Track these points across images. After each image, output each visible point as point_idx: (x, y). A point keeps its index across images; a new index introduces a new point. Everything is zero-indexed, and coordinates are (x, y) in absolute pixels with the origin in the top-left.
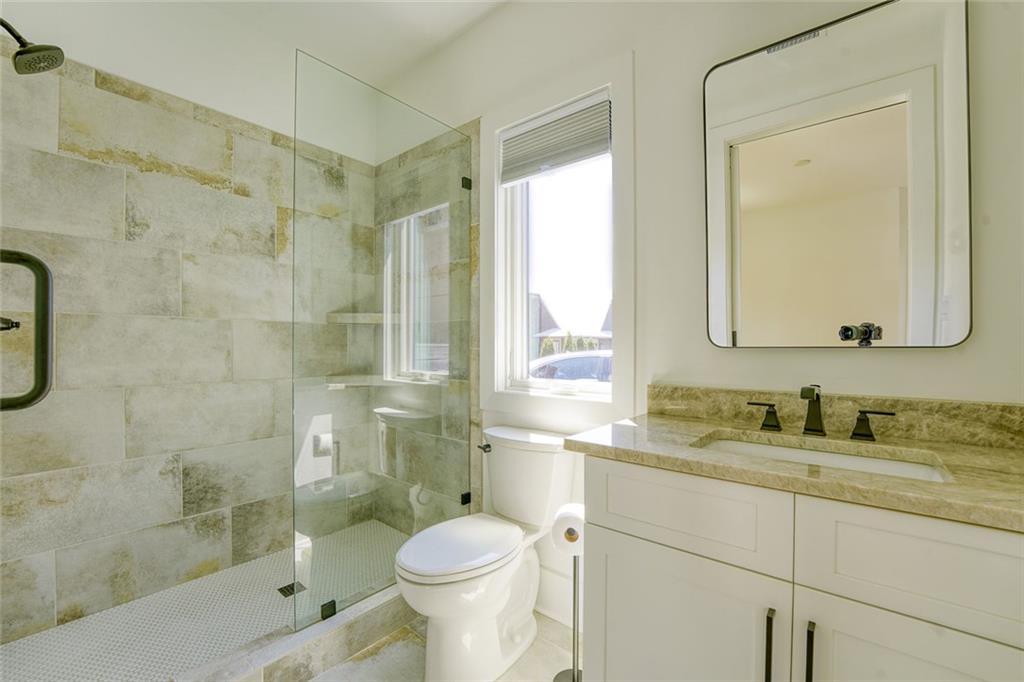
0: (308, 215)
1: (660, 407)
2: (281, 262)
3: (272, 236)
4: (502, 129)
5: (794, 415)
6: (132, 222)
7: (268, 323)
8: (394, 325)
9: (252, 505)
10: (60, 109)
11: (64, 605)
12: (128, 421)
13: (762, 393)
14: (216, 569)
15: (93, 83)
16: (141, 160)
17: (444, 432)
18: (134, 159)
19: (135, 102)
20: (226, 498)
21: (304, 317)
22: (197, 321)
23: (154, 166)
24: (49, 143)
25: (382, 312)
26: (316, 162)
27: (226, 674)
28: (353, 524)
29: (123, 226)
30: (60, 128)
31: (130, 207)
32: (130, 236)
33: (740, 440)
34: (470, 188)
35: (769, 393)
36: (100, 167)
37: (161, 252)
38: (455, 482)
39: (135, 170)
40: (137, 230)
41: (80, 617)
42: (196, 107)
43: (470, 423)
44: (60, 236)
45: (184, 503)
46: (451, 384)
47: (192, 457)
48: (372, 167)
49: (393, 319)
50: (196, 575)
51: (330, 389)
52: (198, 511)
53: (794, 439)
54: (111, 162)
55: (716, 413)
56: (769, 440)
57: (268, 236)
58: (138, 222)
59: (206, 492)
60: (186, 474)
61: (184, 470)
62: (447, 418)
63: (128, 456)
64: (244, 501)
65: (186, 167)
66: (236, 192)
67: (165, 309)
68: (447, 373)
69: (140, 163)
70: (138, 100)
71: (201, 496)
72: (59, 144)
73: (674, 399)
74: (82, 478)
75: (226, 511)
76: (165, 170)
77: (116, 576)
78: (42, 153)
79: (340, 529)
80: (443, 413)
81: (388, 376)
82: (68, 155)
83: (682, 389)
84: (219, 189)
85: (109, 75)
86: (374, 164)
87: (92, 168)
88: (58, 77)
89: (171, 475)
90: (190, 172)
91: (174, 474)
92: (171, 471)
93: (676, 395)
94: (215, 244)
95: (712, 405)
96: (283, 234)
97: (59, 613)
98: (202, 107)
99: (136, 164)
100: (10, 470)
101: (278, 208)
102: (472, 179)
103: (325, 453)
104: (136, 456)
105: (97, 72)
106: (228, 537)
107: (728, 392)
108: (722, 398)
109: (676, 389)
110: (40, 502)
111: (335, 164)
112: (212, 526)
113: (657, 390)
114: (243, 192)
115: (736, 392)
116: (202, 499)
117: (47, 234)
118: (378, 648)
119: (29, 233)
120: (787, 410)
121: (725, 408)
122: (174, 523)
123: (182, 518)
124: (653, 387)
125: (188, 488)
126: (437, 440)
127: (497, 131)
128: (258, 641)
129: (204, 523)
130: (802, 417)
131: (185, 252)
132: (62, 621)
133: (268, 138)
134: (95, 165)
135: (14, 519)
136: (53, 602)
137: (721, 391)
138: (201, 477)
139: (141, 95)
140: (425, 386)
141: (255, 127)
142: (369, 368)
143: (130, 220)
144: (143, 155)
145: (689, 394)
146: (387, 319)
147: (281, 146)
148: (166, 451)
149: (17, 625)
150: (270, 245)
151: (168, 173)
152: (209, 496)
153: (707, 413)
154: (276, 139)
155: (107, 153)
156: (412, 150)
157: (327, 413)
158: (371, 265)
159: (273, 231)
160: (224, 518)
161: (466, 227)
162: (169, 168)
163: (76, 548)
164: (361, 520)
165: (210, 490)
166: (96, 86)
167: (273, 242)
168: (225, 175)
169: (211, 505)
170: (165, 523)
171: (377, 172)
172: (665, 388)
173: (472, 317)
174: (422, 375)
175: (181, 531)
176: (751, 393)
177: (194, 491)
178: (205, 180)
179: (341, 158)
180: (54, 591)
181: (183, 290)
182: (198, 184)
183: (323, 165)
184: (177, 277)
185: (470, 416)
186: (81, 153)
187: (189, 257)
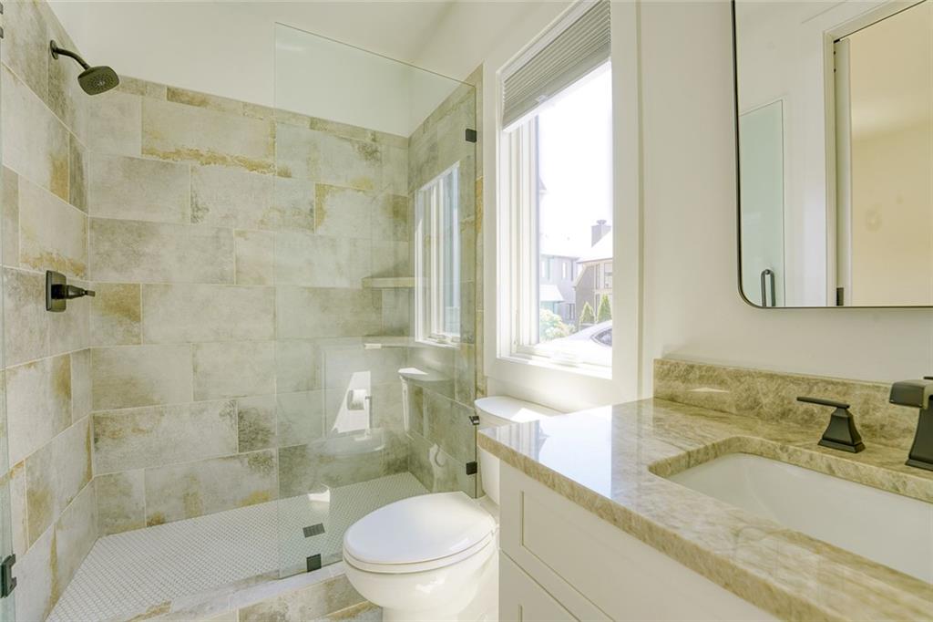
0: (343, 189)
1: (669, 392)
2: (320, 233)
3: (311, 211)
4: (502, 68)
5: (893, 425)
6: (196, 208)
7: (309, 288)
8: (425, 289)
9: (296, 448)
10: (143, 122)
11: (151, 512)
12: (195, 371)
13: (832, 383)
14: (266, 500)
15: (166, 98)
16: (202, 155)
17: (457, 397)
18: (197, 155)
19: (198, 108)
20: (273, 440)
21: (342, 283)
22: (248, 288)
23: (213, 159)
24: (134, 149)
25: (414, 276)
26: (351, 140)
27: (208, 608)
28: (388, 474)
29: (189, 212)
30: (143, 137)
31: (194, 195)
32: (194, 219)
33: (776, 458)
34: (475, 141)
35: (844, 384)
36: (172, 164)
37: (219, 230)
38: (465, 449)
39: (197, 164)
40: (200, 214)
41: (162, 523)
42: (245, 105)
43: (477, 389)
44: (144, 223)
45: (240, 441)
46: (462, 347)
47: (245, 403)
48: (405, 139)
49: (424, 282)
50: (249, 502)
51: (367, 348)
52: (250, 449)
53: (880, 473)
54: (179, 159)
55: (751, 408)
56: (830, 467)
57: (308, 212)
58: (200, 207)
59: (257, 433)
60: (241, 417)
61: (239, 413)
62: (459, 381)
63: (195, 400)
64: (289, 444)
65: (237, 157)
66: (280, 174)
67: (222, 278)
68: (459, 336)
69: (201, 158)
70: (199, 106)
71: (253, 437)
72: (143, 150)
73: (689, 380)
74: (162, 414)
75: (274, 451)
76: (221, 162)
77: (188, 495)
78: (130, 158)
79: (375, 478)
80: (456, 377)
81: (420, 337)
82: (149, 157)
83: (700, 368)
84: (265, 173)
85: (177, 89)
86: (407, 136)
87: (165, 166)
88: (141, 97)
89: (228, 417)
90: (240, 161)
91: (231, 416)
92: (229, 414)
93: (691, 376)
94: (262, 222)
95: (745, 395)
96: (321, 208)
97: (148, 517)
98: (250, 104)
99: (198, 159)
100: (113, 404)
101: (317, 185)
102: (477, 130)
103: (358, 407)
104: (202, 400)
105: (168, 89)
106: (275, 473)
107: (771, 377)
108: (760, 384)
109: (692, 367)
110: (133, 431)
111: (368, 140)
112: (261, 462)
113: (665, 367)
114: (286, 174)
115: (783, 378)
116: (253, 439)
117: (134, 221)
118: (358, 611)
119: (122, 222)
120: (878, 415)
121: (765, 401)
122: (231, 457)
123: (238, 453)
124: (661, 363)
125: (242, 429)
126: (452, 404)
127: (498, 72)
128: (247, 581)
129: (256, 459)
130: (908, 430)
131: (237, 229)
132: (150, 524)
133: (307, 124)
134: (168, 163)
135: (116, 441)
136: (143, 508)
137: (760, 375)
138: (253, 420)
139: (200, 101)
140: (447, 348)
141: (295, 115)
142: (404, 330)
143: (194, 206)
144: (204, 151)
145: (710, 375)
146: (419, 282)
147: (319, 130)
148: (225, 397)
149: (121, 521)
150: (310, 219)
151: (223, 164)
152: (259, 437)
153: (737, 406)
154: (314, 123)
155: (175, 153)
156: (432, 114)
157: (366, 370)
158: (405, 232)
159: (313, 206)
160: (272, 457)
161: (472, 183)
162: (224, 159)
163: (158, 468)
164: (397, 471)
165: (260, 432)
166: (168, 99)
167: (312, 216)
168: (270, 161)
169: (260, 445)
170: (225, 456)
171: (410, 142)
172: (677, 365)
173: (478, 278)
174: (444, 337)
175: (236, 465)
176: (811, 382)
177: (247, 431)
178: (253, 167)
179: (374, 133)
180: (144, 499)
181: (236, 262)
182: (247, 171)
183: (357, 142)
184: (231, 252)
185: (476, 382)
186: (158, 155)
187: (240, 234)
